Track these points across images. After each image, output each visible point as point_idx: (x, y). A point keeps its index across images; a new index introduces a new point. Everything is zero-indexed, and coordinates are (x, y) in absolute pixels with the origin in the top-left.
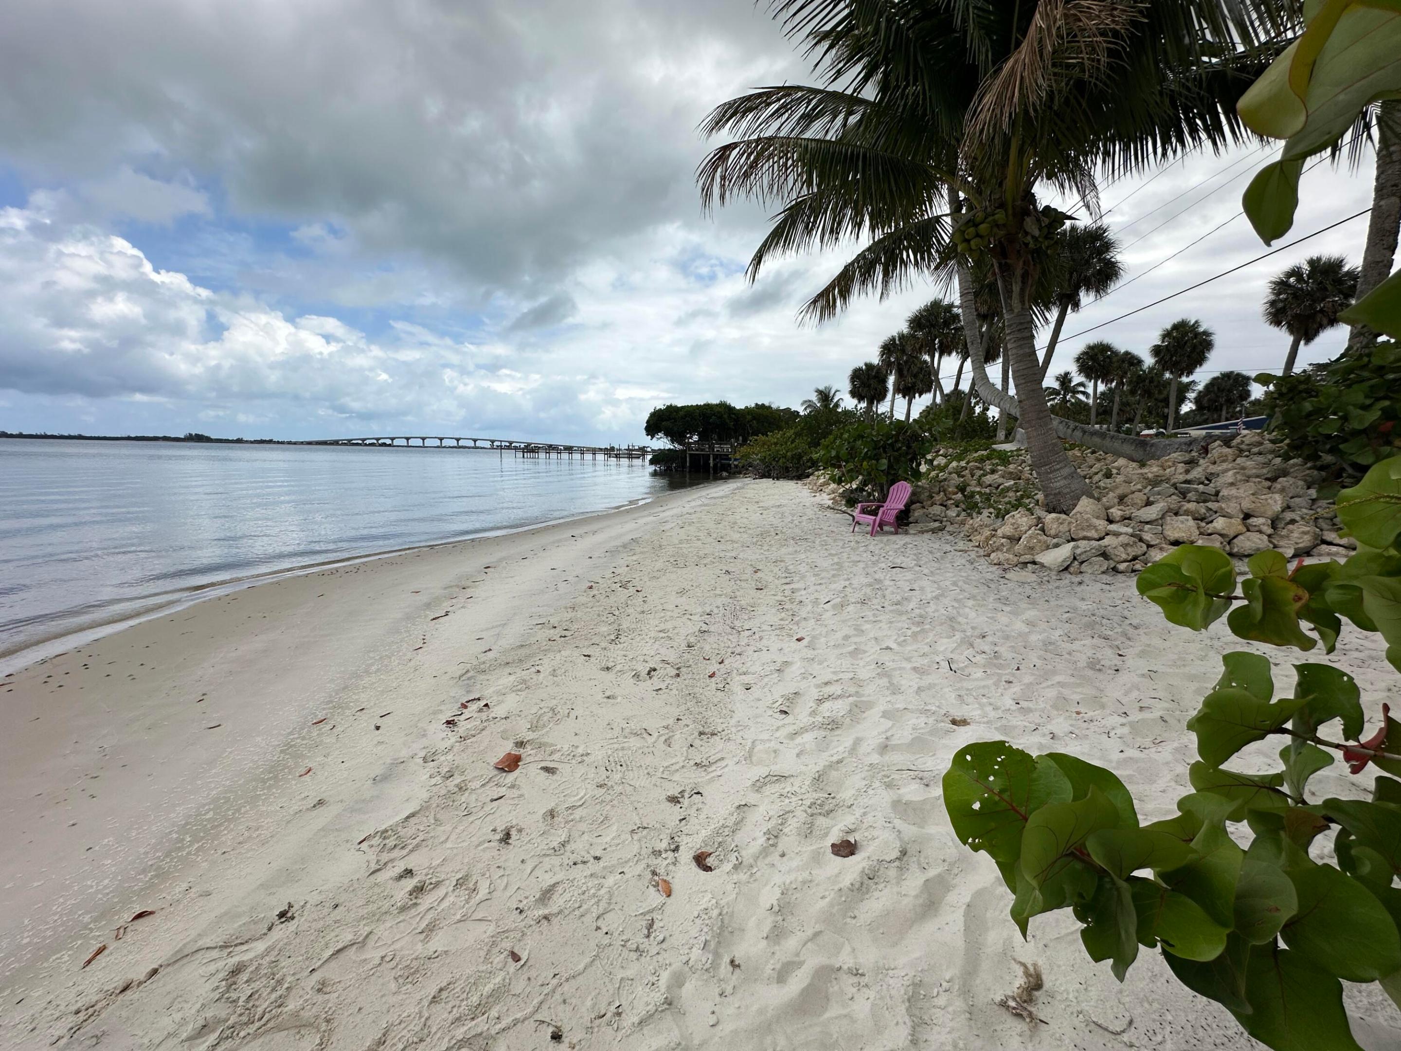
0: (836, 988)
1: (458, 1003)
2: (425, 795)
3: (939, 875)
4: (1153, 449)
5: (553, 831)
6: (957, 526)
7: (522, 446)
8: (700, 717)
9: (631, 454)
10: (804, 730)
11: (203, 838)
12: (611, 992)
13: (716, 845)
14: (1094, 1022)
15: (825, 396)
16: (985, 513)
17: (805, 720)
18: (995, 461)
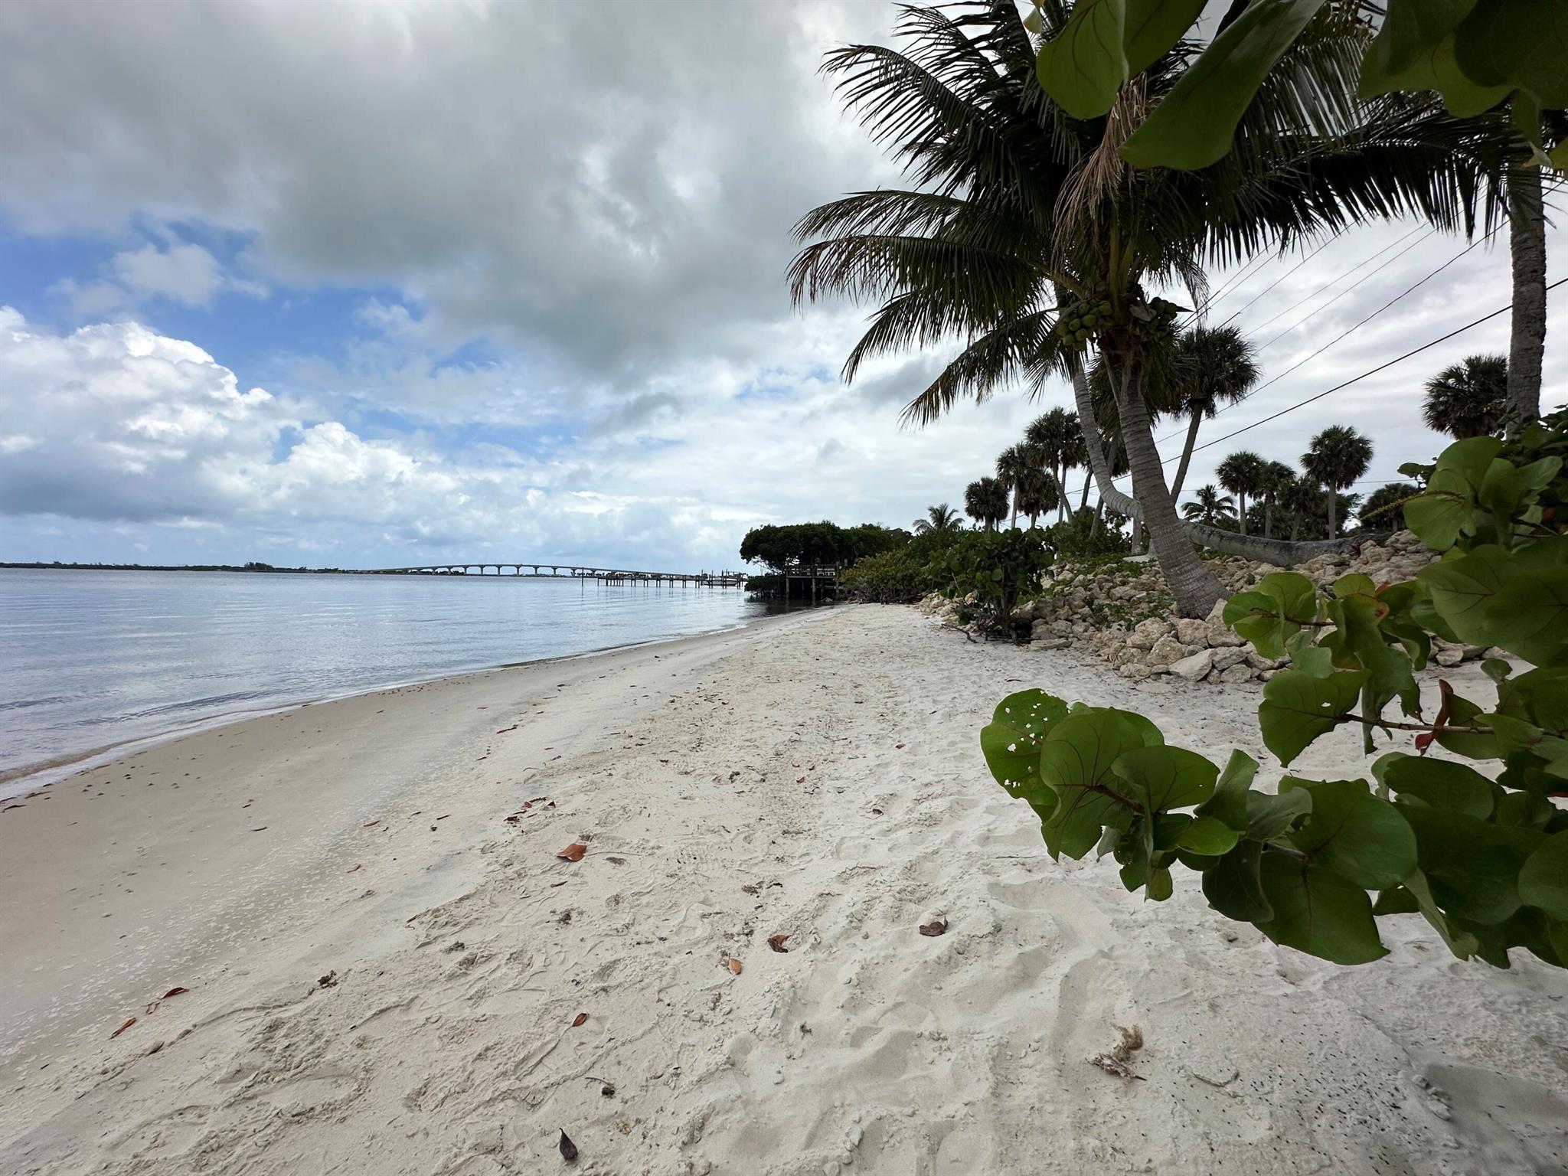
0: (916, 1054)
1: (504, 1060)
2: (482, 881)
3: (1037, 950)
4: (1300, 553)
5: (616, 915)
6: (1084, 641)
7: (606, 573)
8: (785, 818)
9: (725, 581)
10: (898, 827)
11: (243, 926)
12: (670, 1056)
13: (794, 928)
14: (1196, 1076)
15: (939, 515)
16: (1115, 626)
17: (900, 818)
18: (1125, 573)
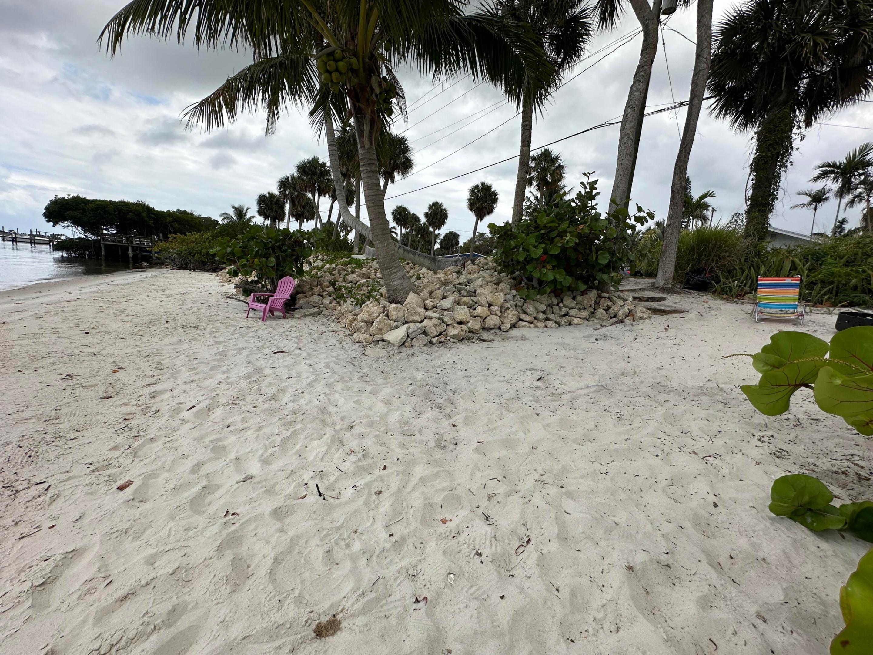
6: (330, 311)
15: (240, 212)
16: (349, 301)
18: (353, 266)
